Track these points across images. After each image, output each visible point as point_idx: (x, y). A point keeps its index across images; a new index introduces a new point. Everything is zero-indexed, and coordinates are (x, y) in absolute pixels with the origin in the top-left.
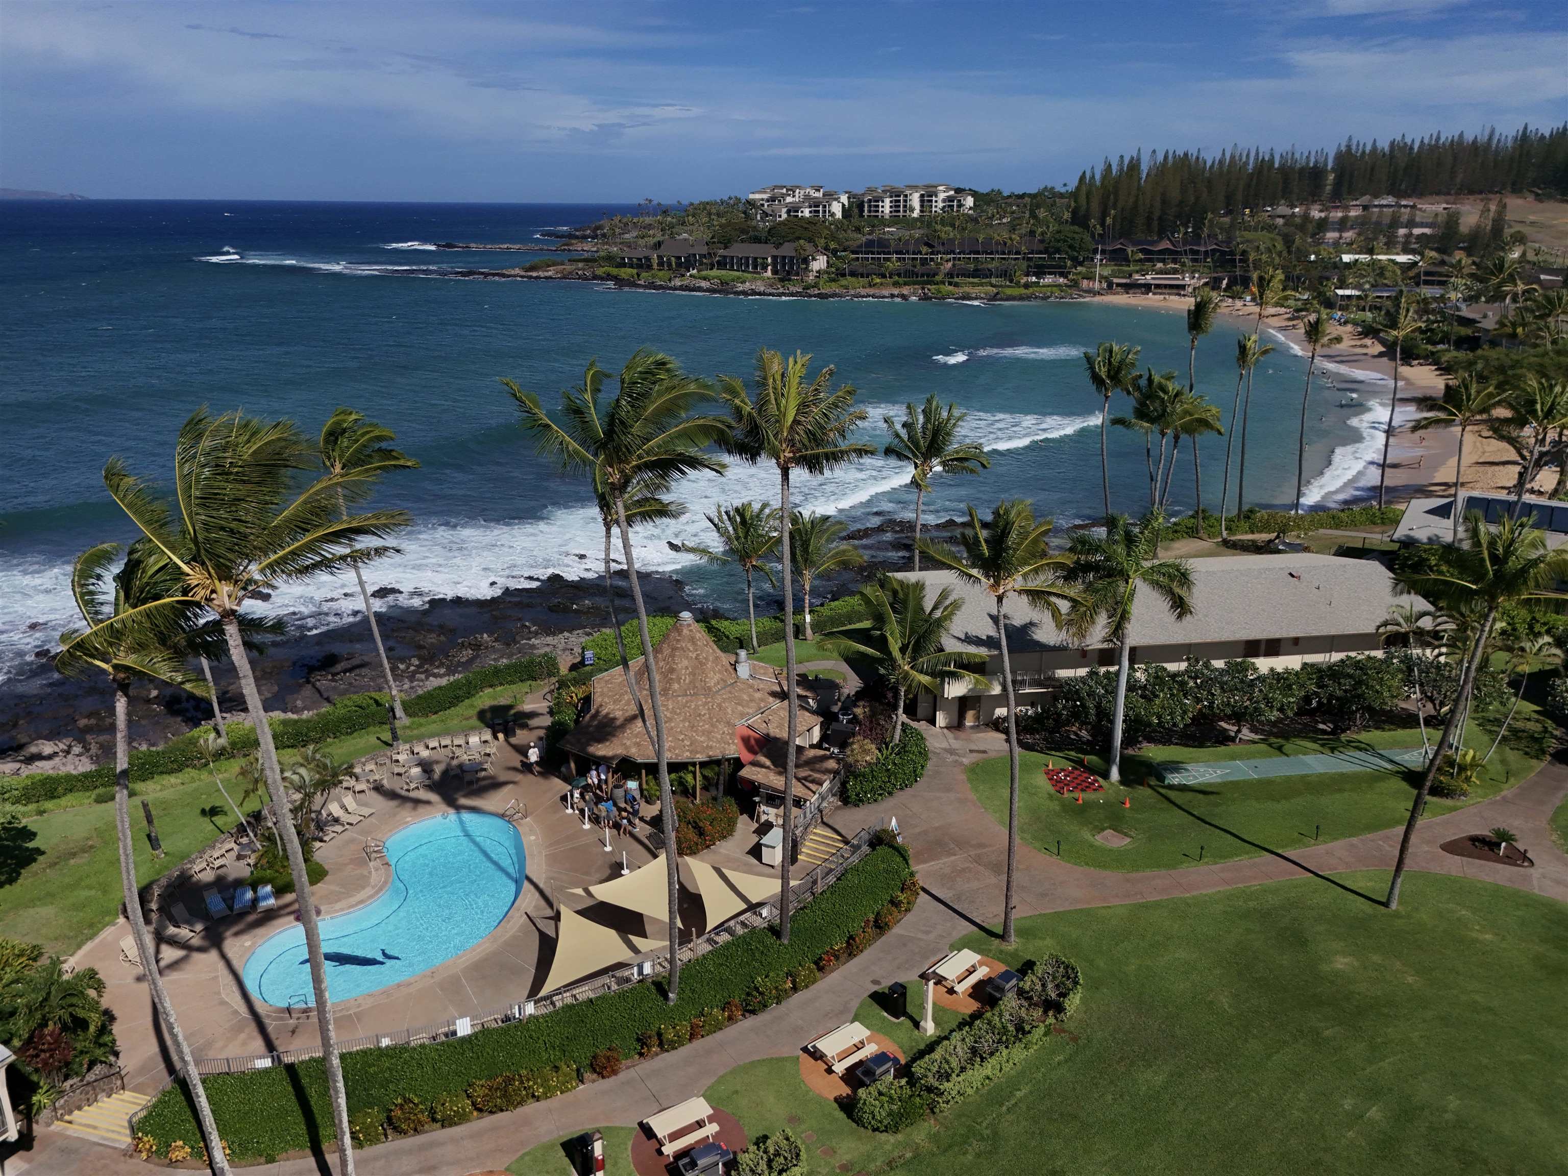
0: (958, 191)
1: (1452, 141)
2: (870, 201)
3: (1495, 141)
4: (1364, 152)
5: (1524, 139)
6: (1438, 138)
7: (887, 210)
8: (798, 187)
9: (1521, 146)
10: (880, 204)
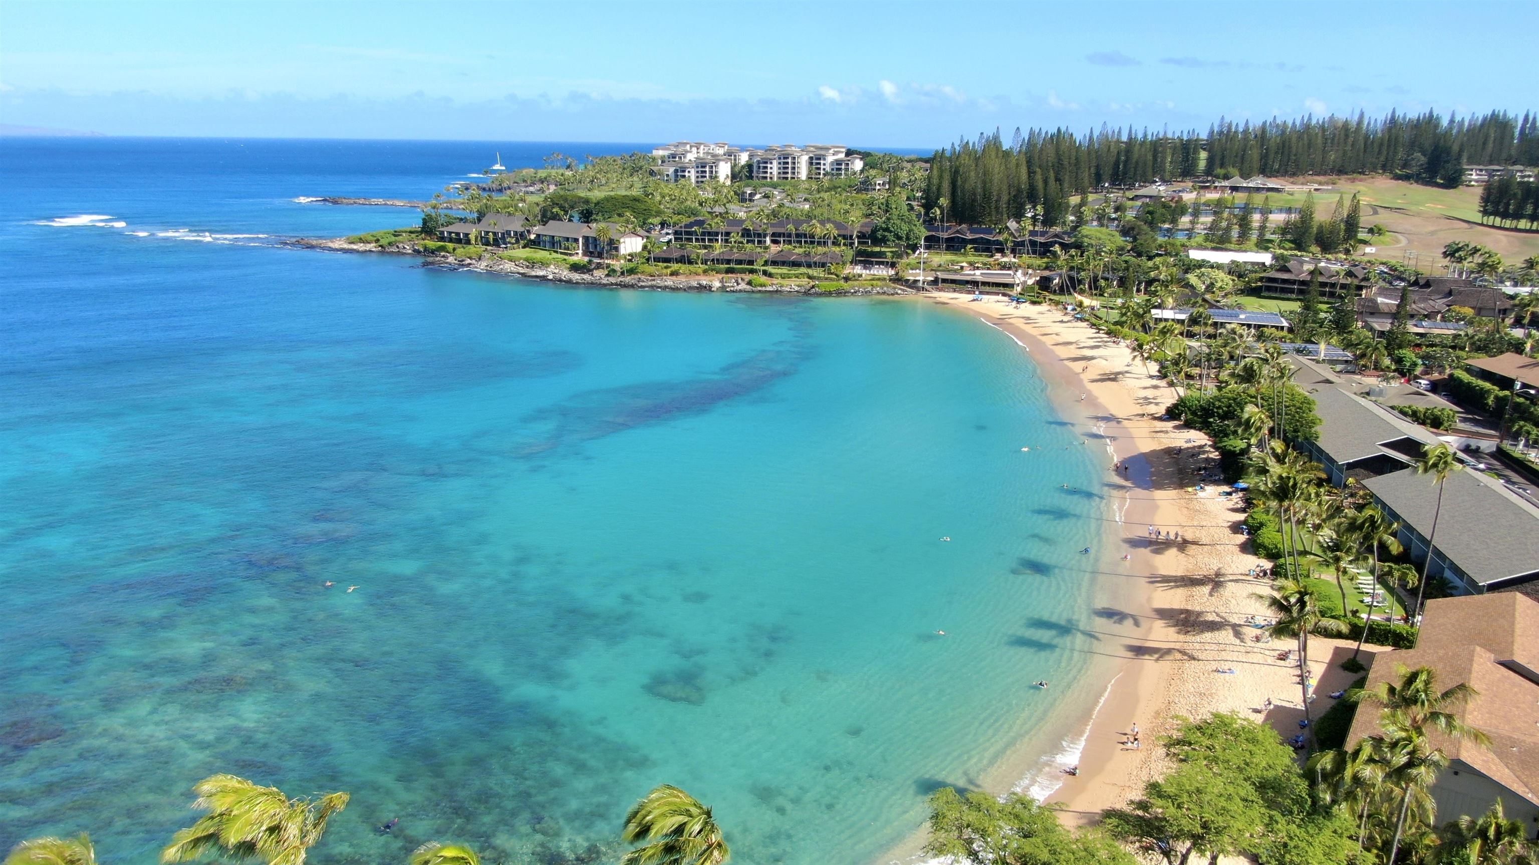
0: (849, 153)
1: (1323, 122)
2: (759, 162)
3: (1366, 123)
4: (1236, 132)
5: (1393, 123)
6: (1310, 118)
7: (775, 171)
8: (701, 144)
9: (1390, 129)
10: (769, 166)
